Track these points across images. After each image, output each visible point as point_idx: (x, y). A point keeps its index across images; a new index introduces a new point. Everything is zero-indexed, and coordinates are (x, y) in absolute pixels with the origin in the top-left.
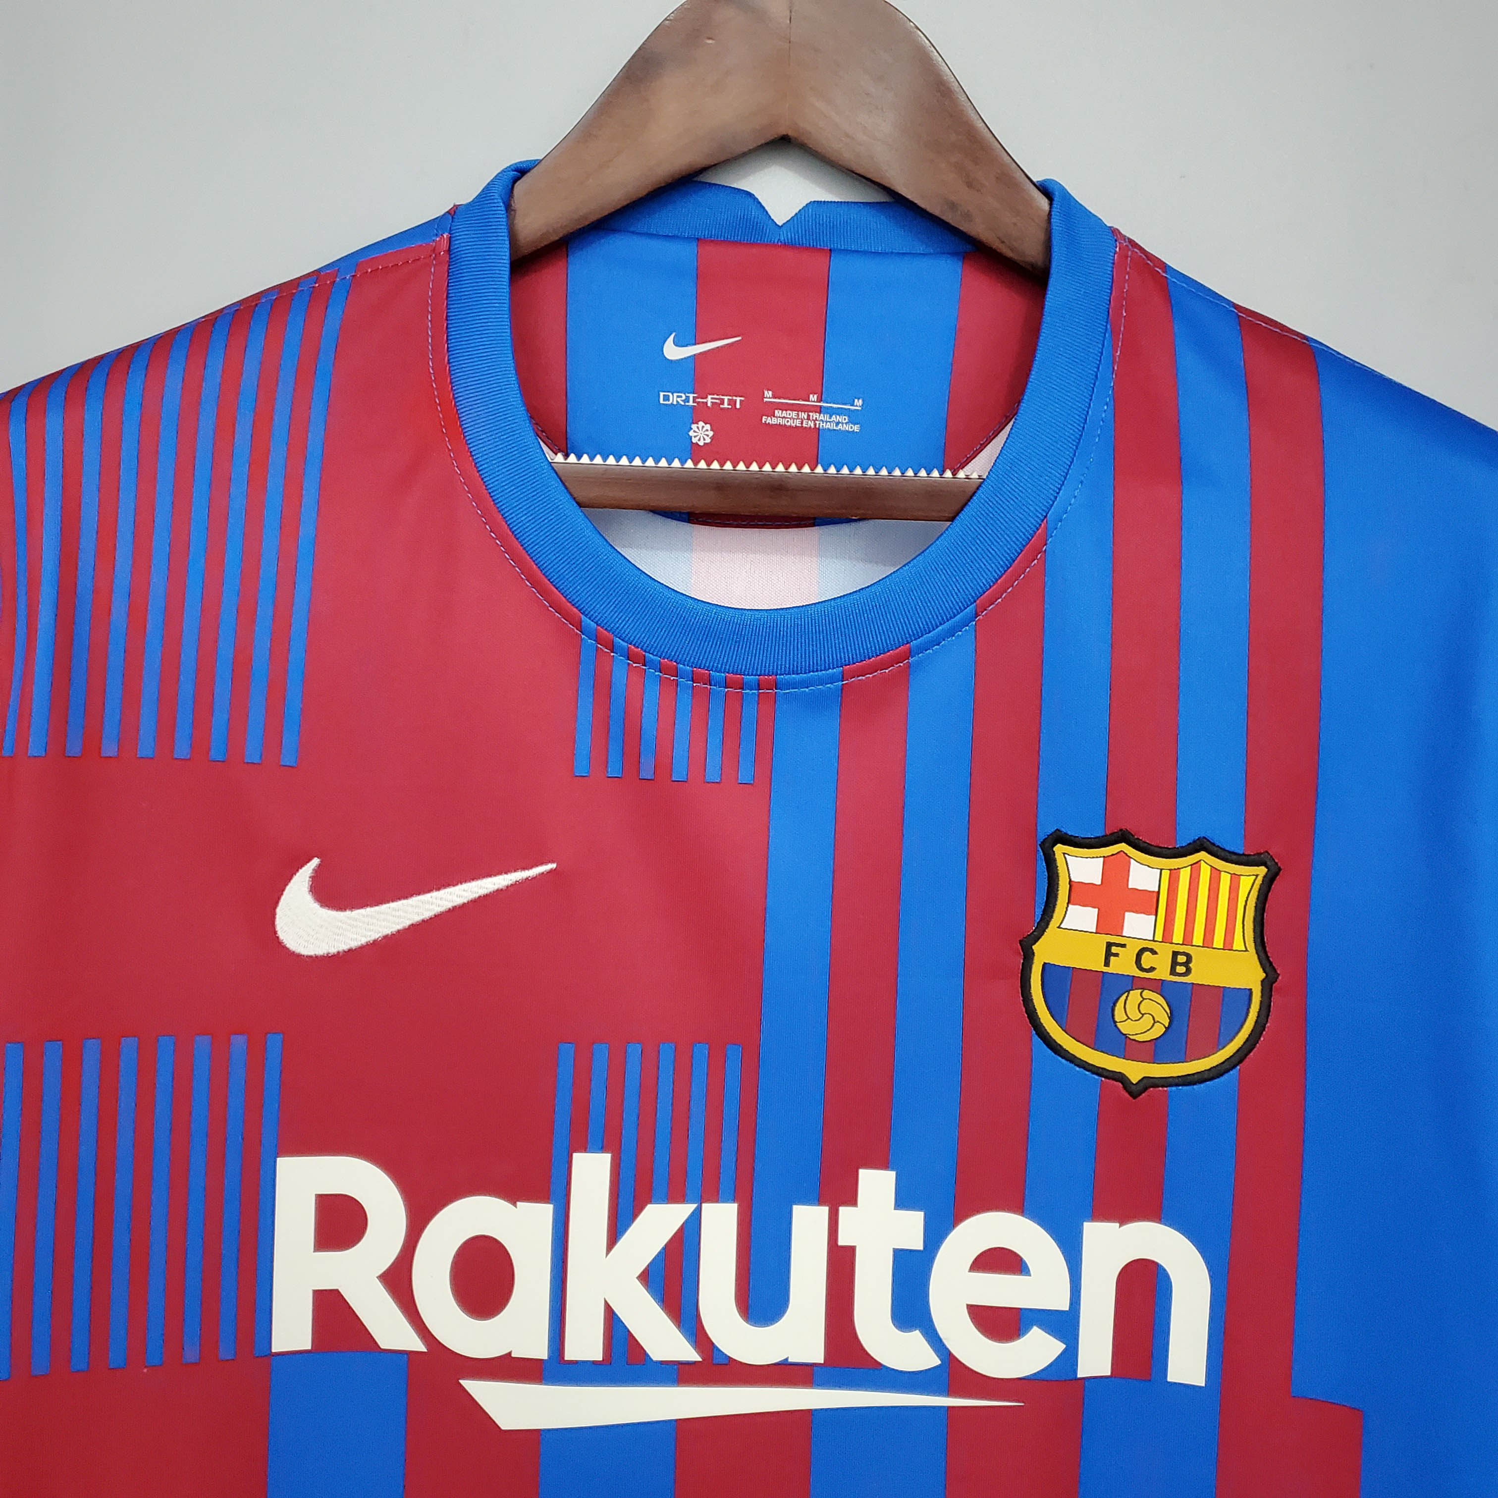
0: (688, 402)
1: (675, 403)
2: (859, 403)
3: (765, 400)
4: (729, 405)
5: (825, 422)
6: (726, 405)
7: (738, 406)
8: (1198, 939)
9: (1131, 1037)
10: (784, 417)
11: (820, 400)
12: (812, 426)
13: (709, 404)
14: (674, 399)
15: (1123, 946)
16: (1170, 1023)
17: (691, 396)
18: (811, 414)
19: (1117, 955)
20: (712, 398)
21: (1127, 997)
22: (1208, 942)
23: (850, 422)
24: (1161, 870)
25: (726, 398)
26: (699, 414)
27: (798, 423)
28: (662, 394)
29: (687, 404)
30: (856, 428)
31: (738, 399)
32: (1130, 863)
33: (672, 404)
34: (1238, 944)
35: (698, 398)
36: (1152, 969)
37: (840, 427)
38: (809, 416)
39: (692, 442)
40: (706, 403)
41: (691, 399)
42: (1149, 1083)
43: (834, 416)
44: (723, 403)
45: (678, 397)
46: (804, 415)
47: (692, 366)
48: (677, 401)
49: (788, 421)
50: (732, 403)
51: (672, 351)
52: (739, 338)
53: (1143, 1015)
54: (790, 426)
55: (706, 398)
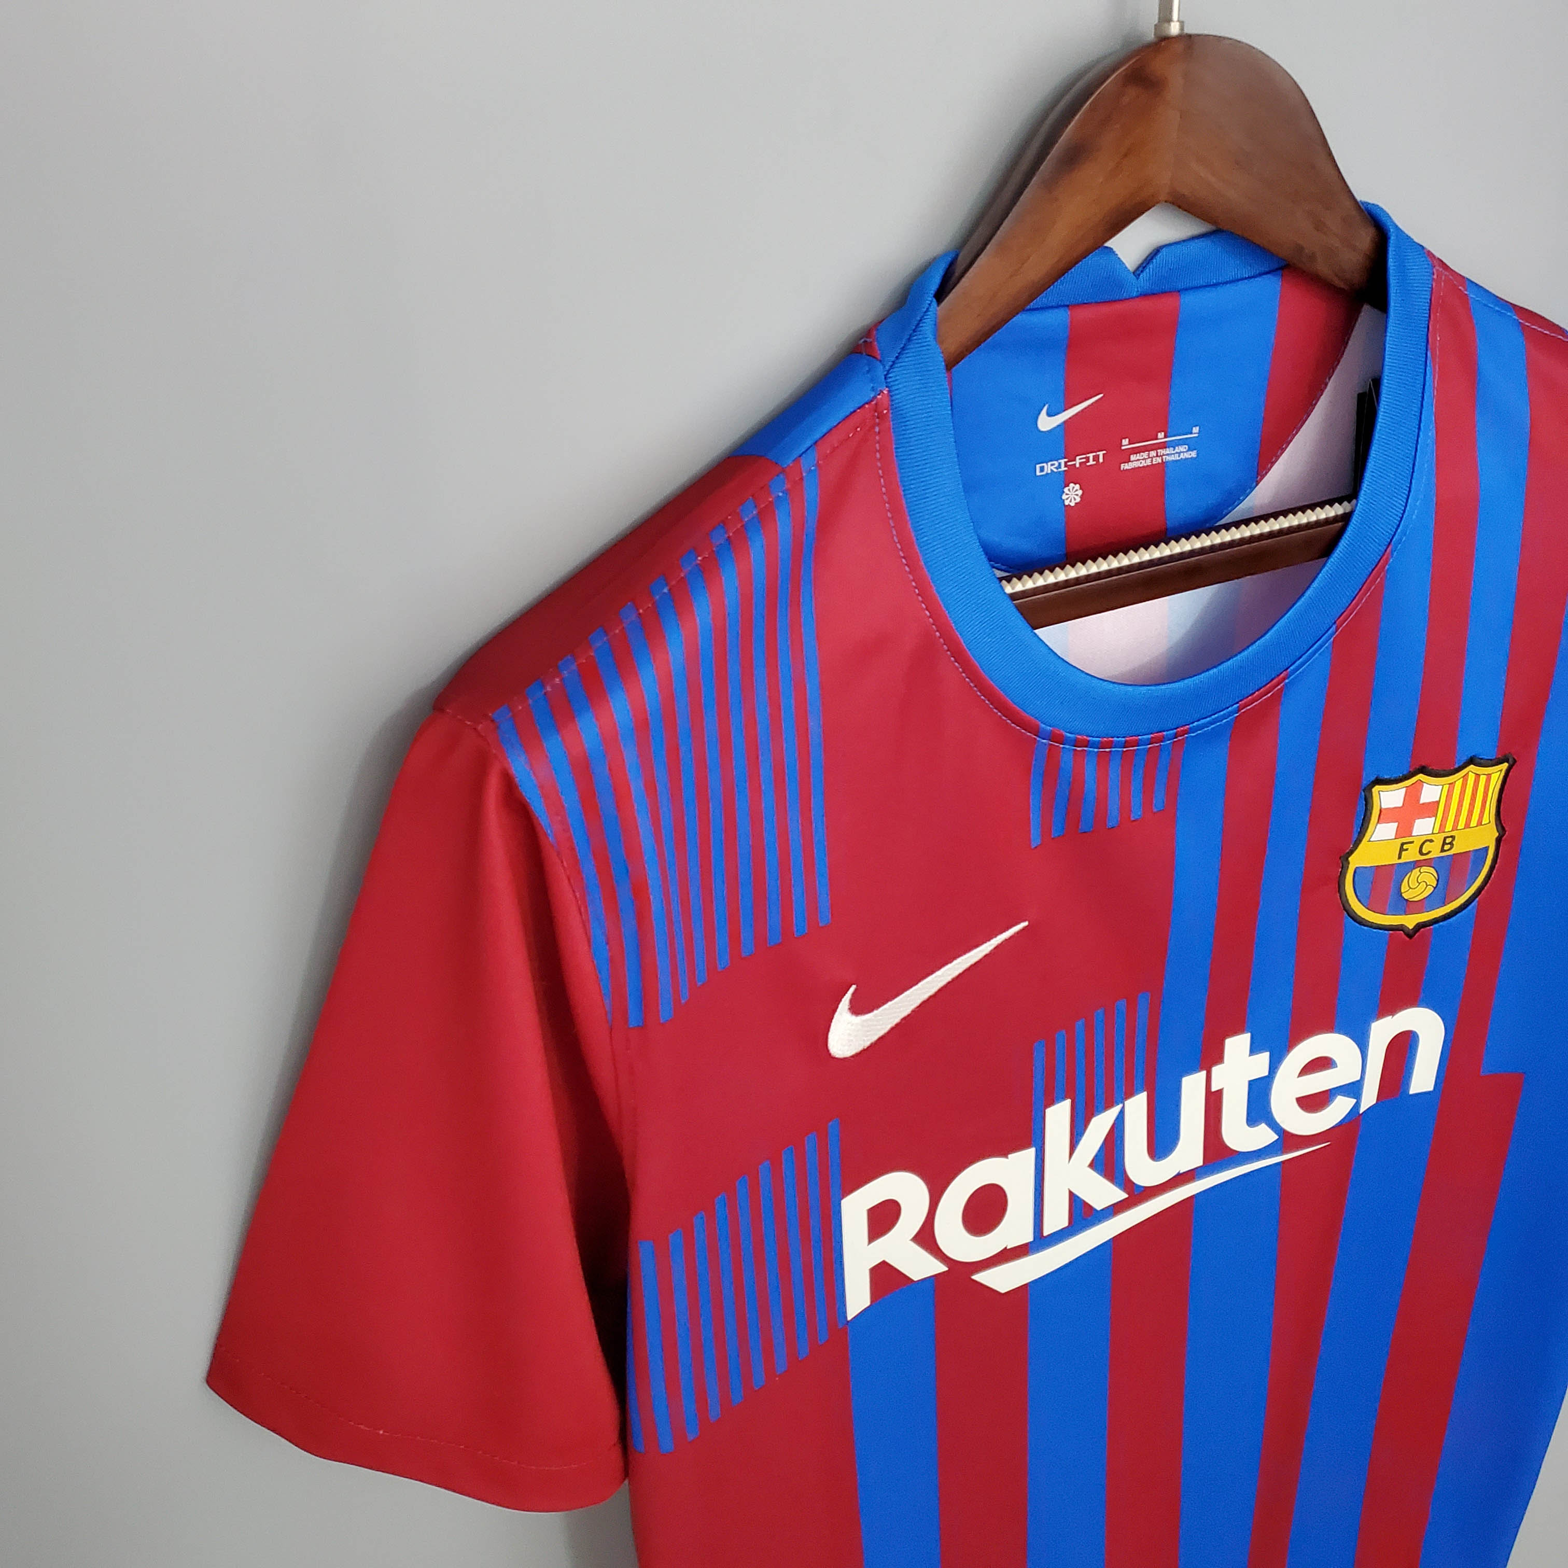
0: (1060, 468)
1: (1049, 472)
2: (1196, 430)
3: (1123, 448)
4: (1094, 461)
5: (1170, 455)
6: (1091, 462)
7: (1101, 460)
8: (1461, 825)
9: (1411, 900)
10: (1138, 460)
11: (1166, 437)
12: (1160, 461)
13: (1078, 465)
14: (1049, 468)
15: (1412, 842)
16: (1437, 885)
17: (1063, 461)
18: (1159, 451)
19: (1407, 850)
20: (1080, 459)
21: (1410, 876)
22: (1467, 825)
23: (1189, 450)
24: (1443, 786)
25: (1091, 456)
26: (1069, 477)
27: (1148, 462)
28: (1038, 466)
29: (1060, 470)
30: (1193, 454)
31: (1101, 454)
32: (1423, 785)
33: (1047, 474)
34: (1485, 820)
35: (1068, 461)
36: (1429, 852)
37: (1182, 456)
38: (1157, 453)
39: (1064, 505)
40: (1075, 464)
41: (1063, 465)
42: (1420, 926)
43: (1177, 448)
44: (1088, 461)
45: (1052, 465)
46: (1153, 453)
47: (1062, 433)
48: (1051, 470)
49: (1141, 463)
50: (1096, 458)
51: (1046, 423)
52: (1101, 395)
53: (1420, 883)
54: (1144, 467)
55: (1075, 460)
